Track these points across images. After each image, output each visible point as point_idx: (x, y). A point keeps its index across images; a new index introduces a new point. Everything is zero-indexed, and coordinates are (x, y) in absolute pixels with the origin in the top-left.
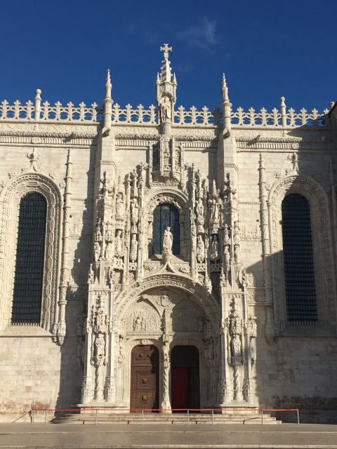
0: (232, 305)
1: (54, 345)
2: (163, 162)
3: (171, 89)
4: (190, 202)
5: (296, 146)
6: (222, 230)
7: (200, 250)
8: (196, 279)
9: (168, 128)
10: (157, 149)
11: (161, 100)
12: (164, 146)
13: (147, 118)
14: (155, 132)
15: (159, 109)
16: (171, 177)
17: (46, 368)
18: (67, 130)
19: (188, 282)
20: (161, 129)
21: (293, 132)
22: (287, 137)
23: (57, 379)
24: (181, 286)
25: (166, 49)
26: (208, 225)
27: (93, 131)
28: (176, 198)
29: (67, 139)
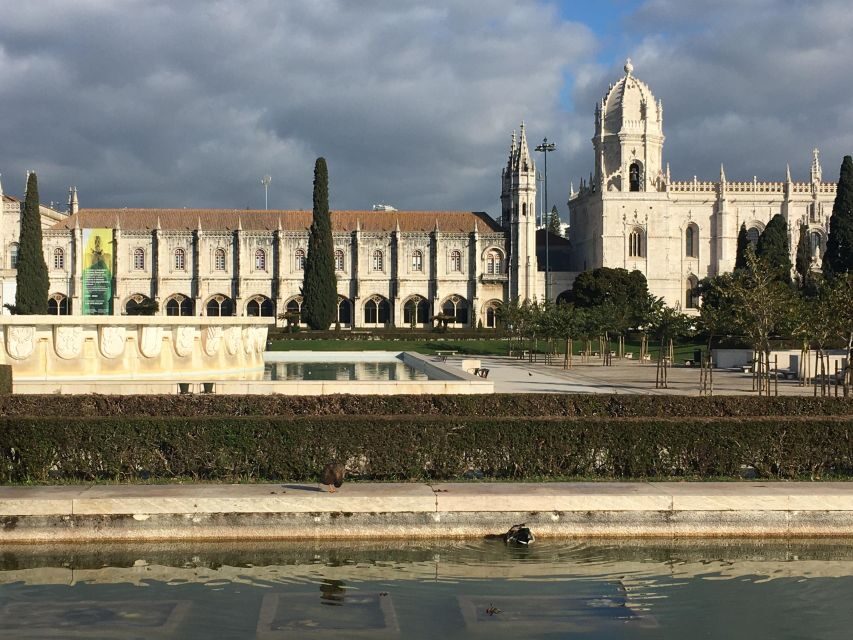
2: (816, 214)
3: (819, 175)
9: (818, 197)
10: (812, 206)
11: (814, 181)
12: (816, 206)
13: (806, 190)
14: (810, 198)
15: (813, 185)
16: (819, 221)
18: (770, 198)
20: (814, 196)
25: (816, 151)
27: (781, 198)
28: (820, 230)
29: (771, 202)
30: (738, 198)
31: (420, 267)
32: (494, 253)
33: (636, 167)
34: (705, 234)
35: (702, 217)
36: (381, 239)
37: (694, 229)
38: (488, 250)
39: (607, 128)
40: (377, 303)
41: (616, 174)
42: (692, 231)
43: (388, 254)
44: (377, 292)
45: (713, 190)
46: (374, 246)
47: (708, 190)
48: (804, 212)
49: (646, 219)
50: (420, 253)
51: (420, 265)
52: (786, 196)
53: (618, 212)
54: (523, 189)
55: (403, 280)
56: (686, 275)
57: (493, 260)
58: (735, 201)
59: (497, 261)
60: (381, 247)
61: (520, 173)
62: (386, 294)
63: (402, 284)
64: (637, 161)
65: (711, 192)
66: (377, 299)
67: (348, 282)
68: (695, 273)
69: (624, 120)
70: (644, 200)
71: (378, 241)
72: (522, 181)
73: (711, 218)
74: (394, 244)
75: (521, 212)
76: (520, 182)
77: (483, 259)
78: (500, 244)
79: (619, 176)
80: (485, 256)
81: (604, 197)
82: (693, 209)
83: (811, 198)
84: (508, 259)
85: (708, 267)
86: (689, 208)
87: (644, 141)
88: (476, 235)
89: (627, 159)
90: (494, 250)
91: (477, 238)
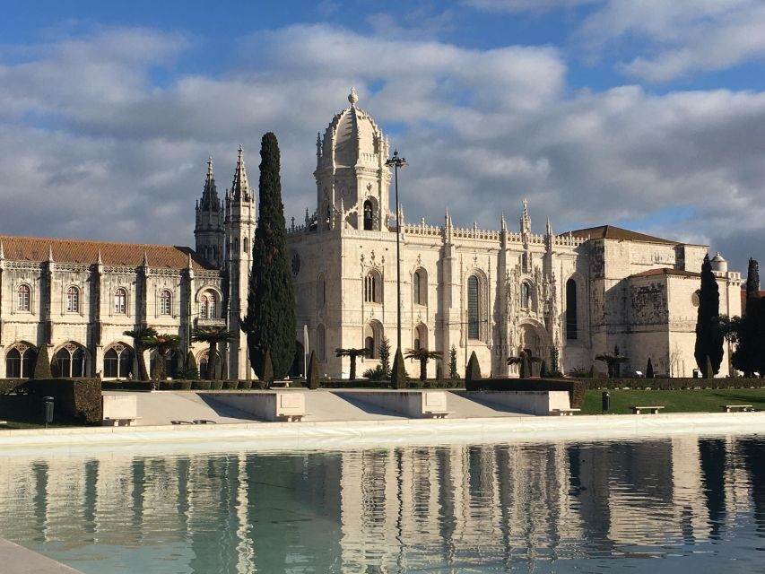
0: (557, 333)
1: (487, 349)
2: (528, 265)
3: (529, 225)
4: (536, 284)
5: (575, 257)
6: (551, 299)
7: (541, 307)
8: (539, 321)
9: (529, 247)
10: (524, 256)
11: (525, 231)
12: (528, 256)
13: (519, 240)
15: (524, 235)
17: (485, 359)
18: (488, 245)
19: (536, 322)
20: (525, 246)
21: (575, 250)
22: (572, 253)
23: (490, 364)
24: (532, 323)
26: (544, 296)
27: (498, 247)
28: (529, 281)
29: (489, 250)
30: (464, 244)
31: (124, 308)
32: (208, 295)
33: (370, 204)
34: (433, 279)
35: (430, 260)
36: (78, 273)
37: (421, 274)
38: (202, 290)
39: (339, 161)
40: (72, 352)
41: (352, 210)
42: (420, 275)
43: (86, 291)
44: (72, 338)
45: (439, 234)
46: (70, 281)
47: (434, 233)
48: (517, 262)
49: (383, 261)
50: (124, 292)
51: (124, 306)
52: (503, 245)
53: (356, 252)
54: (245, 222)
55: (105, 324)
56: (416, 324)
57: (207, 303)
58: (460, 246)
59: (211, 304)
60: (77, 283)
61: (242, 203)
62: (83, 341)
63: (104, 327)
64: (372, 198)
65: (437, 236)
66: (71, 348)
67: (36, 325)
68: (425, 322)
69: (360, 152)
70: (380, 240)
71: (74, 275)
72: (244, 213)
73: (437, 263)
74: (95, 280)
75: (242, 248)
76: (242, 213)
77: (196, 301)
78: (215, 284)
79: (355, 213)
80: (199, 298)
81: (343, 235)
82: (421, 252)
83: (522, 248)
84: (225, 302)
85: (436, 315)
86: (418, 252)
87: (379, 176)
88: (191, 273)
89: (363, 194)
90: (209, 291)
91: (192, 276)
